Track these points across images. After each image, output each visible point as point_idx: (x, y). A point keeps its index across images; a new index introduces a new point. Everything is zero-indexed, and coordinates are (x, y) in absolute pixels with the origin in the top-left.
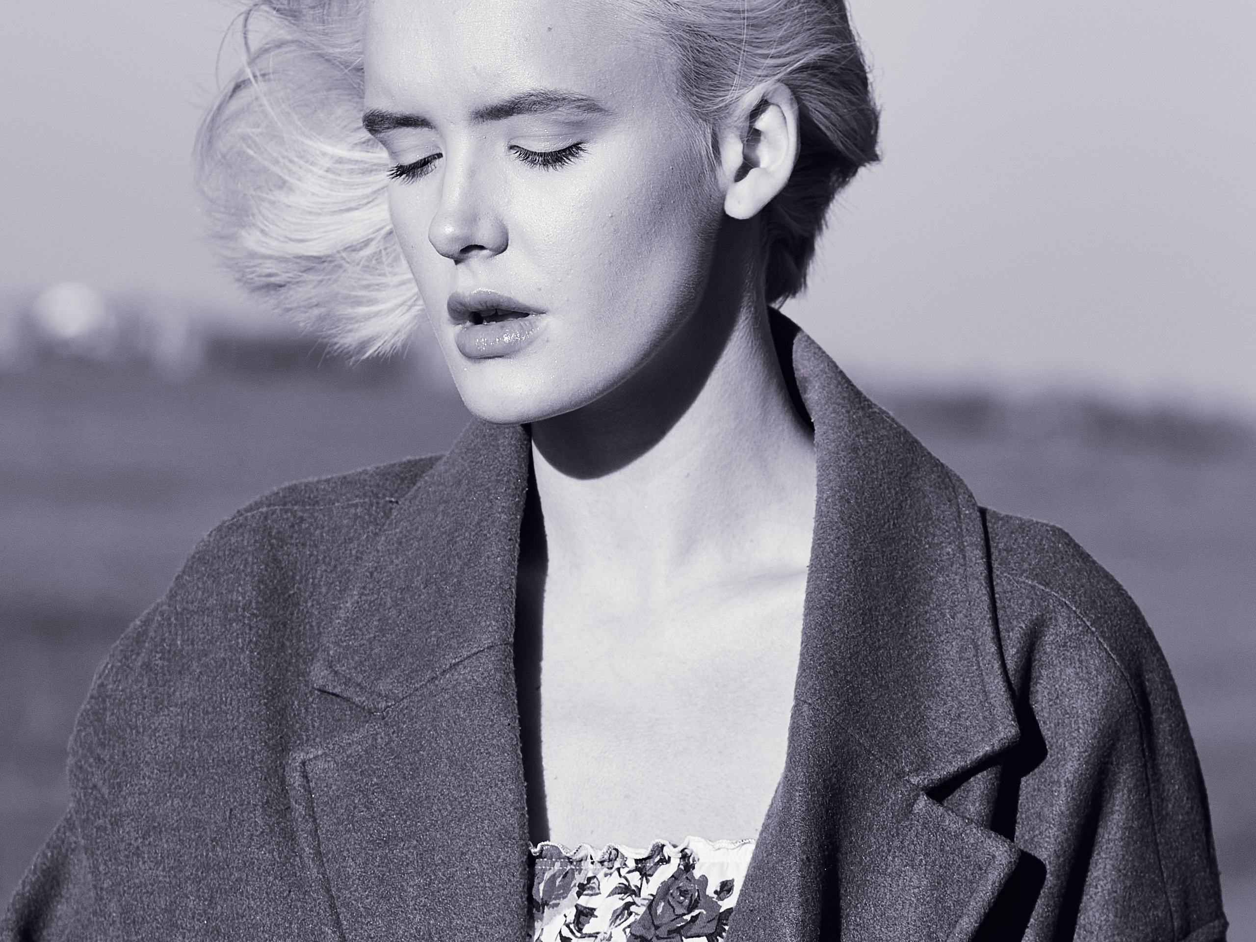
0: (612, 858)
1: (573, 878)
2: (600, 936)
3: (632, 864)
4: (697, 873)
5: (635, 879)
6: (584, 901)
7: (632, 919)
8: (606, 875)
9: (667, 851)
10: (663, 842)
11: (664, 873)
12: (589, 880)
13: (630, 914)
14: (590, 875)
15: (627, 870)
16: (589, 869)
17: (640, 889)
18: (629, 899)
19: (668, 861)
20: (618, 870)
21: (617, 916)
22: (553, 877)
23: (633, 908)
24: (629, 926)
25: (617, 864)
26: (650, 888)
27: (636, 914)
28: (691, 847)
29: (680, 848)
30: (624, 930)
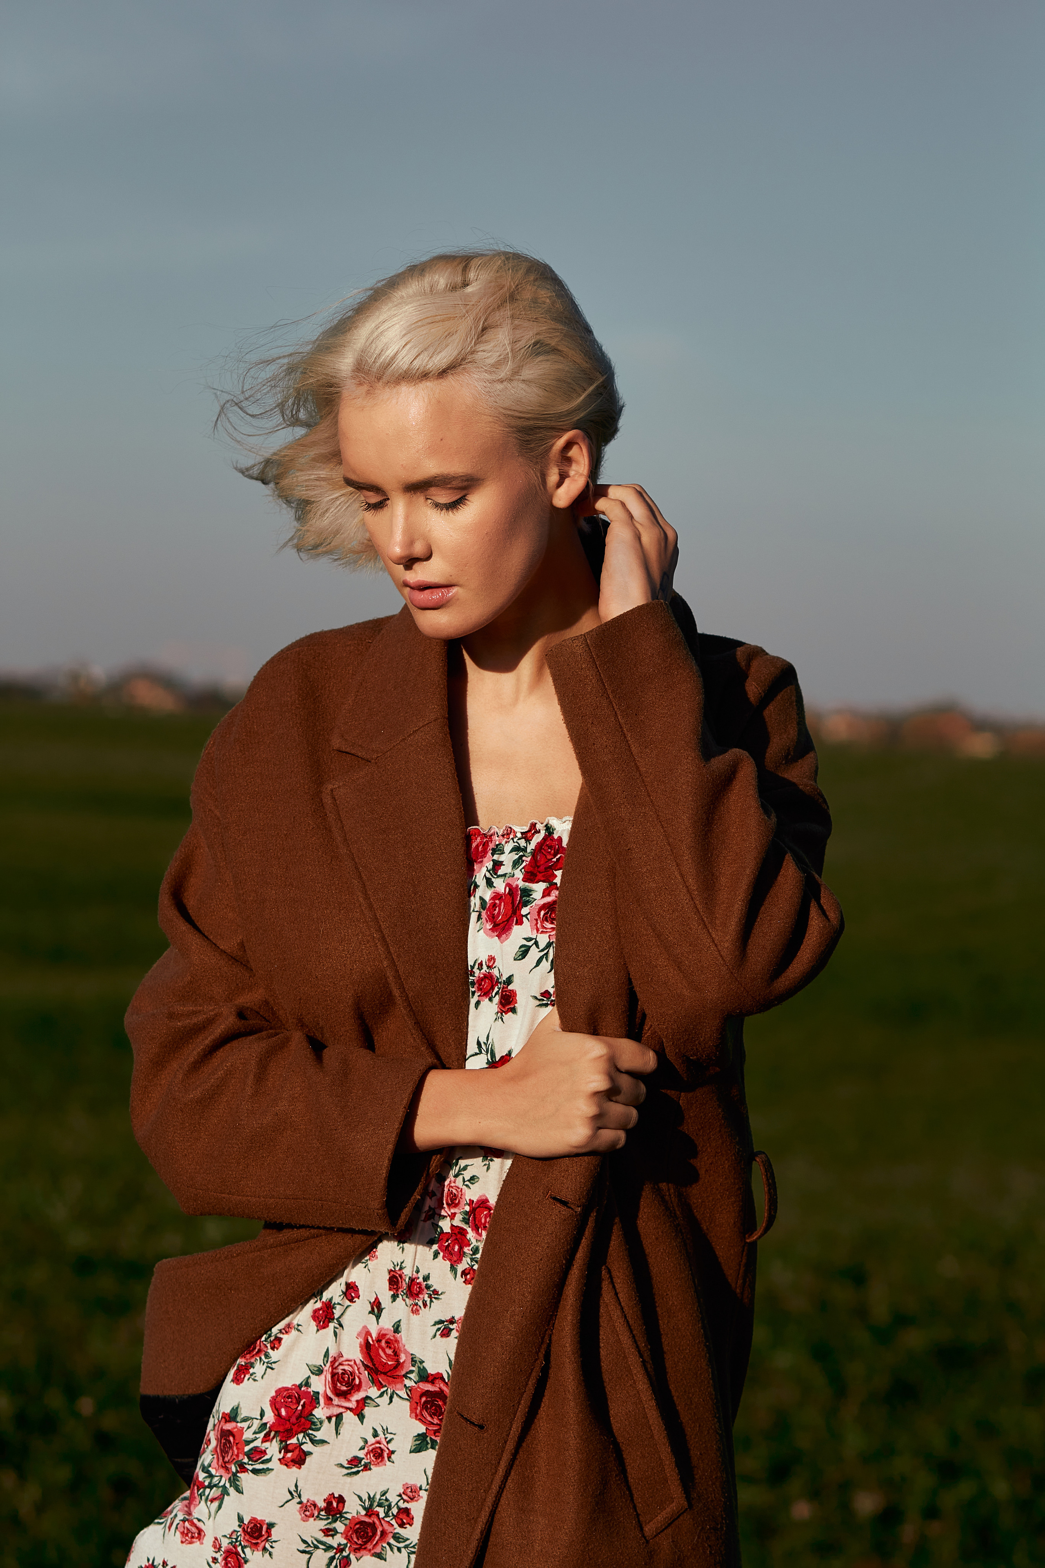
0: (508, 833)
1: (488, 845)
2: (507, 876)
3: (519, 835)
4: (556, 836)
5: (522, 843)
6: (496, 857)
7: (524, 864)
8: (506, 842)
9: (538, 826)
10: (535, 821)
11: (538, 838)
12: (497, 846)
13: (523, 861)
14: (497, 843)
15: (517, 838)
16: (496, 840)
17: (526, 848)
18: (521, 854)
19: (539, 832)
20: (513, 839)
21: (516, 864)
22: (477, 846)
23: (524, 858)
24: (523, 868)
25: (511, 836)
26: (531, 846)
27: (526, 861)
28: (550, 823)
29: (545, 824)
30: (521, 870)
